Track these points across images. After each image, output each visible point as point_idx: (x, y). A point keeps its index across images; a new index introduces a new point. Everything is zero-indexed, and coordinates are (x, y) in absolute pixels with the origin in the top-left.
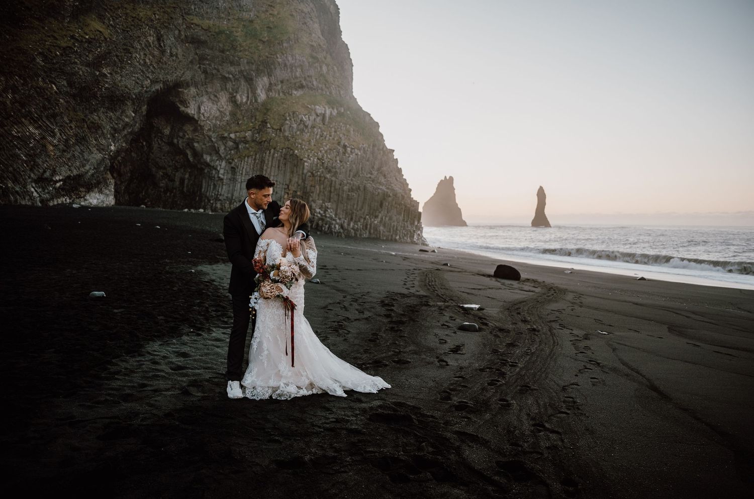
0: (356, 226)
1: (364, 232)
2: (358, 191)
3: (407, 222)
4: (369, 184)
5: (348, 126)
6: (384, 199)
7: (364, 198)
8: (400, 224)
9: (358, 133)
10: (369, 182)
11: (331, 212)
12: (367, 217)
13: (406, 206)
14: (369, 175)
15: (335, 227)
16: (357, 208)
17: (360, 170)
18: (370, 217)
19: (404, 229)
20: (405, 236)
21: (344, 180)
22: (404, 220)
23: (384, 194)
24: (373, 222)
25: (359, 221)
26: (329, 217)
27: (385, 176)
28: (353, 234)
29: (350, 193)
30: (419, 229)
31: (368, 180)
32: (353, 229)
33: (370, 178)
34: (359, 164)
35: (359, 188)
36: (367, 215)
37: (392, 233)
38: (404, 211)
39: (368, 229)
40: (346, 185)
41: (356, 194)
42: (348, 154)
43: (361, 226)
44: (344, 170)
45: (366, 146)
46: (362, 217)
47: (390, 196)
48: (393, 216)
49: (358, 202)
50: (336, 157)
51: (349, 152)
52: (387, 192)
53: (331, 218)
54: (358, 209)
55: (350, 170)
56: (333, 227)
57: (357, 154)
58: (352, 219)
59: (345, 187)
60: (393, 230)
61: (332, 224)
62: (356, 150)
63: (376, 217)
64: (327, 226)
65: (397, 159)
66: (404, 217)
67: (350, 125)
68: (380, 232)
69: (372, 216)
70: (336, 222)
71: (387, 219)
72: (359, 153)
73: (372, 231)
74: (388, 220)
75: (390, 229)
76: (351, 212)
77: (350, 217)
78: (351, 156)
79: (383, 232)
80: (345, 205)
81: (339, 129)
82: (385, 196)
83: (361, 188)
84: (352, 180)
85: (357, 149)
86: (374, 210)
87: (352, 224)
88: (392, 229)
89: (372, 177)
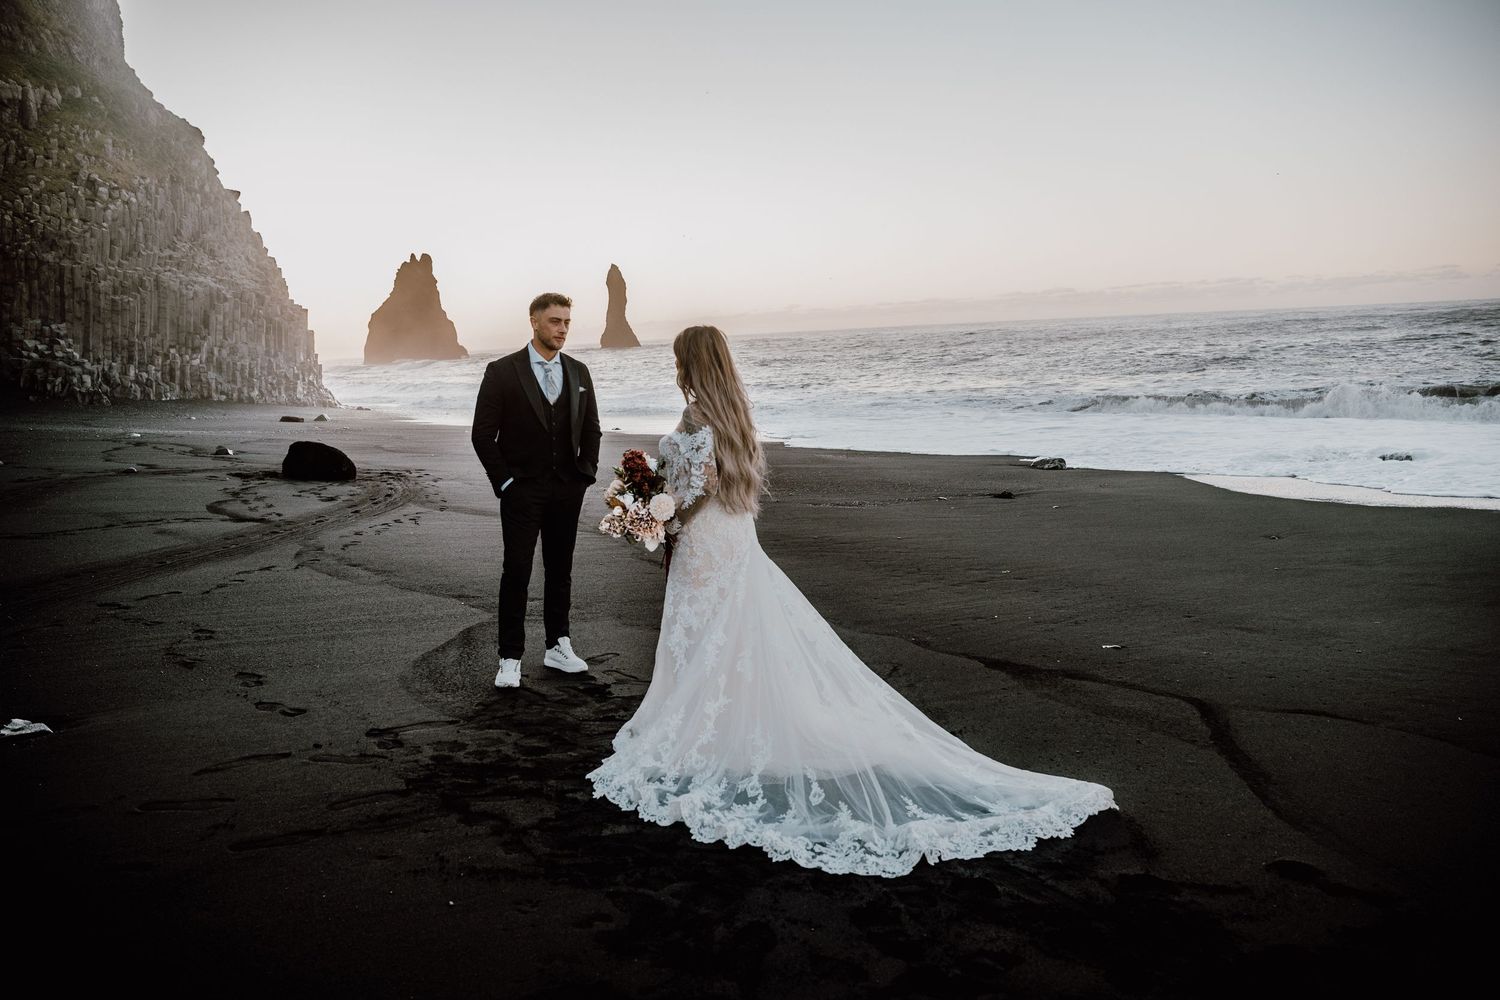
0: (145, 375)
1: (168, 387)
2: (139, 292)
3: (276, 355)
4: (169, 273)
5: (97, 132)
6: (213, 306)
7: (159, 308)
8: (259, 362)
9: (128, 150)
10: (168, 267)
11: (70, 346)
12: (172, 351)
13: (270, 321)
14: (168, 252)
15: (82, 382)
16: (142, 332)
17: (141, 240)
18: (179, 351)
19: (269, 374)
20: (274, 389)
21: (97, 266)
22: (267, 353)
23: (211, 294)
24: (188, 362)
25: (152, 363)
26: (62, 359)
27: (212, 254)
28: (139, 395)
29: (117, 298)
30: (310, 370)
31: (166, 264)
32: (137, 381)
33: (171, 257)
34: (137, 226)
35: (142, 283)
36: (171, 347)
37: (239, 385)
38: (267, 333)
39: (177, 381)
40: (105, 280)
41: (136, 298)
42: (103, 202)
43: (159, 374)
44: (93, 240)
45: (151, 183)
46: (158, 354)
47: (226, 299)
48: (239, 344)
49: (143, 316)
50: (68, 210)
51: (106, 197)
52: (219, 290)
53: (69, 359)
54: (147, 333)
55: (112, 242)
56: (75, 380)
57: (127, 203)
58: (131, 359)
59: (103, 283)
60: (242, 378)
61: (73, 374)
62: (124, 192)
63: (196, 350)
64: (59, 380)
65: (247, 212)
66: (267, 345)
67: (103, 131)
68: (209, 384)
69: (184, 349)
70: (83, 368)
71: (225, 352)
72: (134, 200)
73: (188, 383)
74: (228, 355)
75: (234, 375)
76: (126, 342)
77: (125, 354)
78: (112, 207)
79: (217, 382)
80: (109, 325)
81: (72, 141)
82: (215, 298)
83: (147, 284)
84: (120, 265)
85: (127, 190)
86: (189, 333)
87: (132, 372)
88: (238, 374)
89: (175, 255)
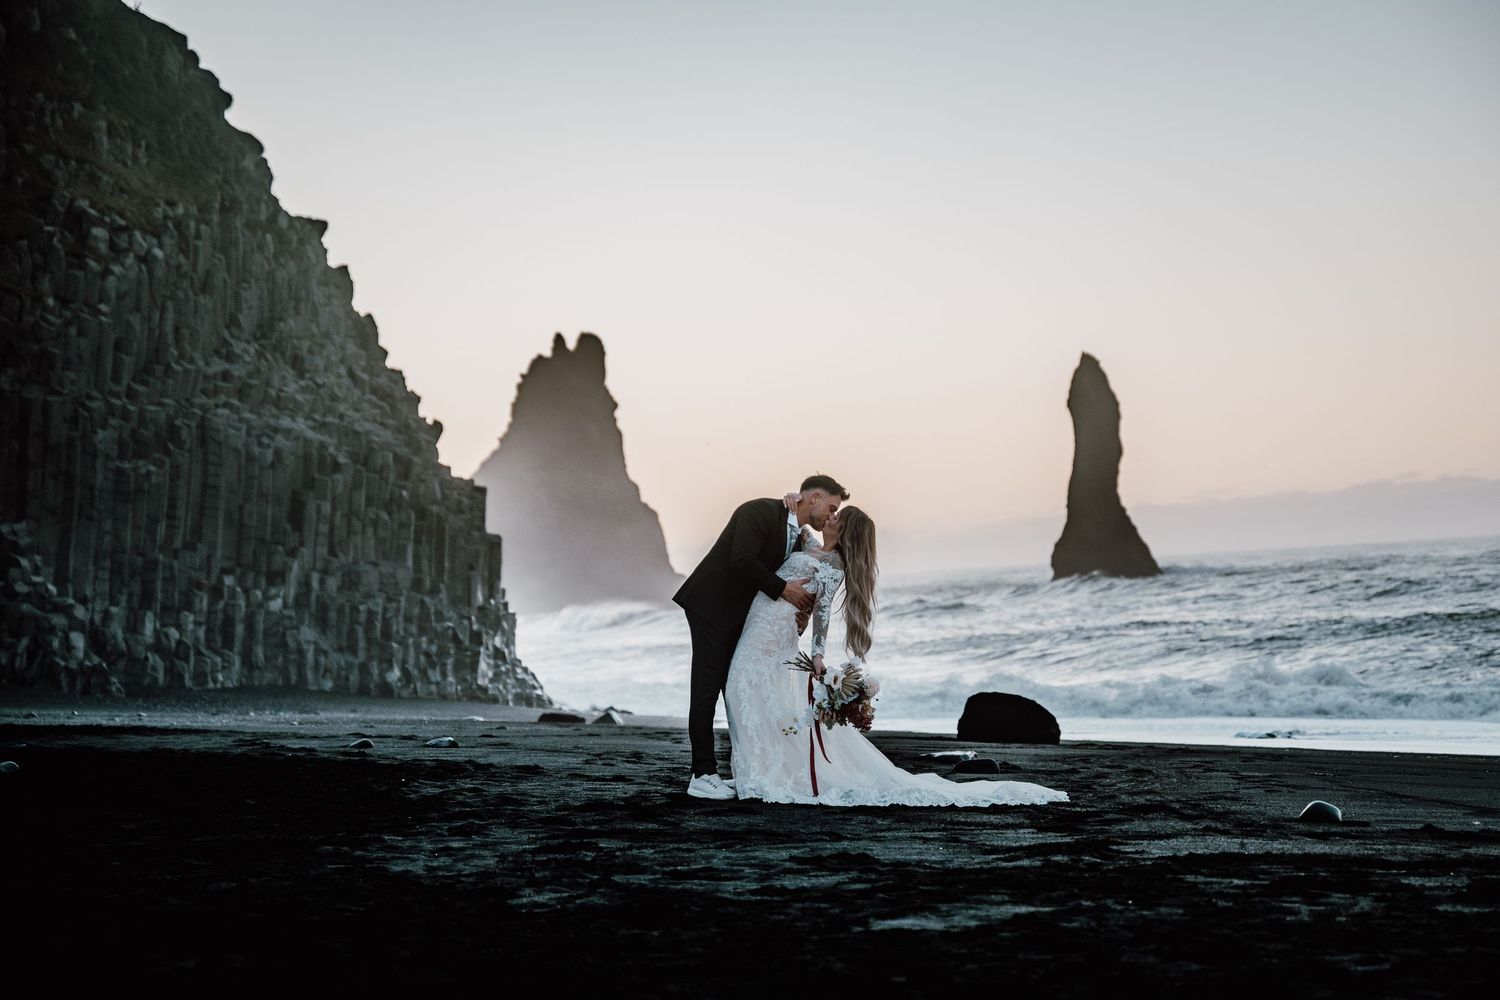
0: (174, 633)
1: (218, 660)
2: (167, 452)
3: (434, 591)
4: (226, 412)
5: (78, 107)
6: (310, 483)
7: (205, 486)
8: (403, 603)
9: (137, 145)
10: (223, 398)
11: (37, 571)
12: (229, 581)
13: (422, 513)
14: (218, 366)
15: (67, 646)
16: (170, 538)
17: (170, 339)
18: (241, 581)
19: (422, 631)
20: (433, 666)
21: (89, 397)
22: (417, 584)
23: (306, 458)
24: (260, 605)
25: (188, 606)
26: (27, 597)
27: (297, 363)
28: (161, 676)
29: (127, 465)
30: (496, 626)
31: (216, 392)
32: (158, 647)
33: (226, 376)
34: (163, 310)
35: (173, 432)
36: (224, 571)
37: (362, 656)
38: (417, 541)
39: (238, 645)
40: (104, 427)
41: (160, 465)
42: (99, 259)
43: (201, 632)
44: (83, 342)
45: (187, 214)
46: (200, 586)
47: (336, 467)
48: (364, 567)
49: (173, 506)
50: (34, 279)
51: (103, 248)
52: (323, 446)
53: (40, 597)
54: (178, 543)
55: (118, 346)
56: (56, 643)
57: (146, 259)
58: (147, 600)
59: (101, 434)
60: (369, 640)
61: (52, 630)
62: (138, 235)
63: (277, 577)
64: (25, 642)
65: (344, 270)
66: (418, 569)
67: (88, 104)
68: (301, 652)
69: (251, 576)
70: (70, 616)
71: (333, 583)
72: (158, 252)
73: (260, 651)
74: (340, 589)
75: (352, 634)
76: (139, 560)
77: (137, 588)
78: (117, 269)
79: (319, 651)
80: (108, 526)
81: (31, 128)
82: (314, 467)
83: (184, 434)
84: (131, 394)
85: (144, 231)
86: (262, 541)
87: (149, 628)
88: (360, 630)
89: (237, 370)
